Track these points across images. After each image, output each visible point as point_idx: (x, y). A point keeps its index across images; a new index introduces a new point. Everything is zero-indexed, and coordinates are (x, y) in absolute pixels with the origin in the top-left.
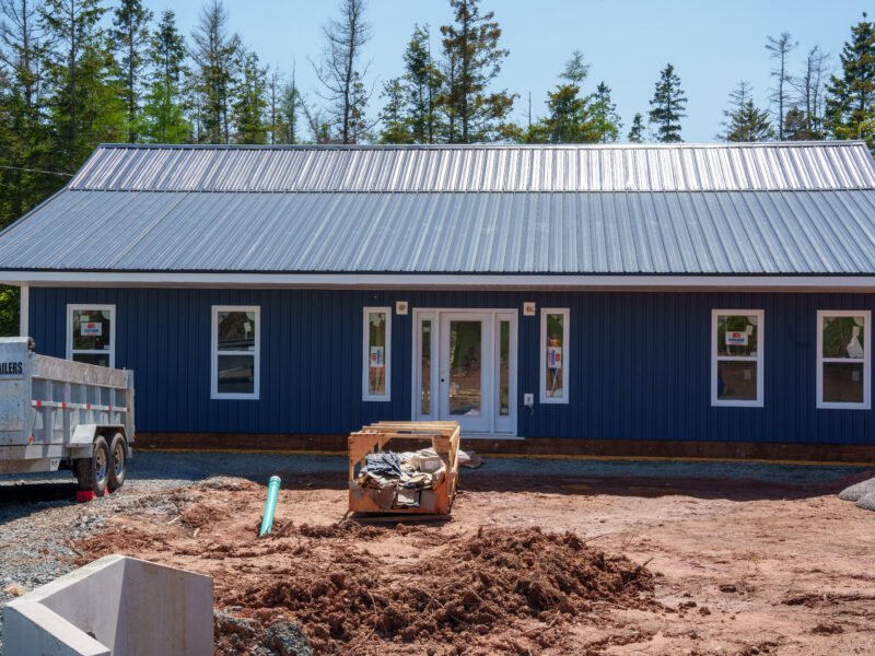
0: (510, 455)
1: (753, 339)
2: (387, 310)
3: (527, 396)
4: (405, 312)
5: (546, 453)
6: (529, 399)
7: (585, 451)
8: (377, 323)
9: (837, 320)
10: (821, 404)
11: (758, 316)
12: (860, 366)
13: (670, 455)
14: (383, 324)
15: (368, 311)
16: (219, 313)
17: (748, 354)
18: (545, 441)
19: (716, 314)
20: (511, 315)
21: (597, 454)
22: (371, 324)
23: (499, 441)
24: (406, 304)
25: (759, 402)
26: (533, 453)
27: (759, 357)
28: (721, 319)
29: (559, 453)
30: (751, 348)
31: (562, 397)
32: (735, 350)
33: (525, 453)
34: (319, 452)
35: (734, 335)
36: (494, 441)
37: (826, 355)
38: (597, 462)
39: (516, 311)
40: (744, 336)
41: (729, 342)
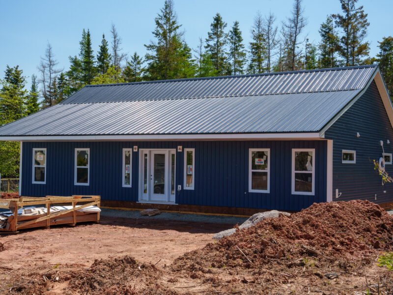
1: (266, 161)
2: (130, 150)
4: (136, 150)
5: (185, 211)
6: (179, 187)
7: (200, 211)
8: (128, 155)
9: (301, 153)
10: (294, 192)
11: (267, 151)
12: (310, 175)
13: (233, 214)
14: (130, 155)
15: (124, 150)
16: (78, 151)
17: (264, 169)
18: (186, 206)
19: (251, 150)
20: (173, 151)
21: (205, 212)
22: (126, 155)
23: (169, 205)
24: (137, 147)
25: (268, 191)
27: (268, 170)
28: (253, 153)
29: (191, 211)
30: (264, 167)
31: (192, 187)
32: (259, 167)
33: (178, 211)
34: (108, 208)
35: (259, 160)
37: (296, 169)
38: (205, 216)
39: (175, 149)
40: (263, 160)
41: (256, 163)
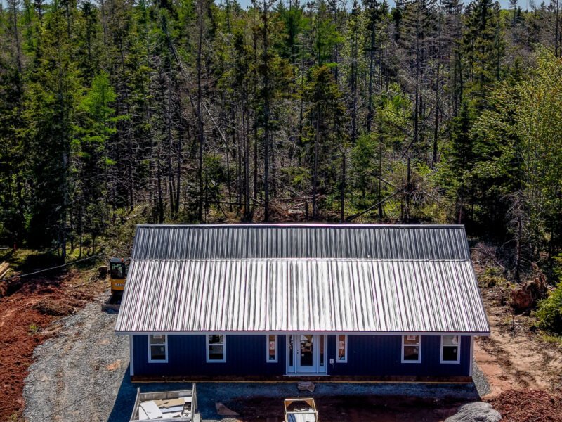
0: (325, 382)
1: (417, 338)
3: (331, 360)
5: (337, 380)
6: (332, 361)
7: (353, 380)
10: (442, 362)
12: (456, 348)
13: (385, 380)
18: (338, 376)
21: (358, 381)
23: (320, 376)
25: (419, 361)
26: (333, 381)
27: (419, 345)
29: (343, 380)
31: (345, 360)
32: (410, 342)
33: (329, 381)
36: (318, 377)
37: (444, 344)
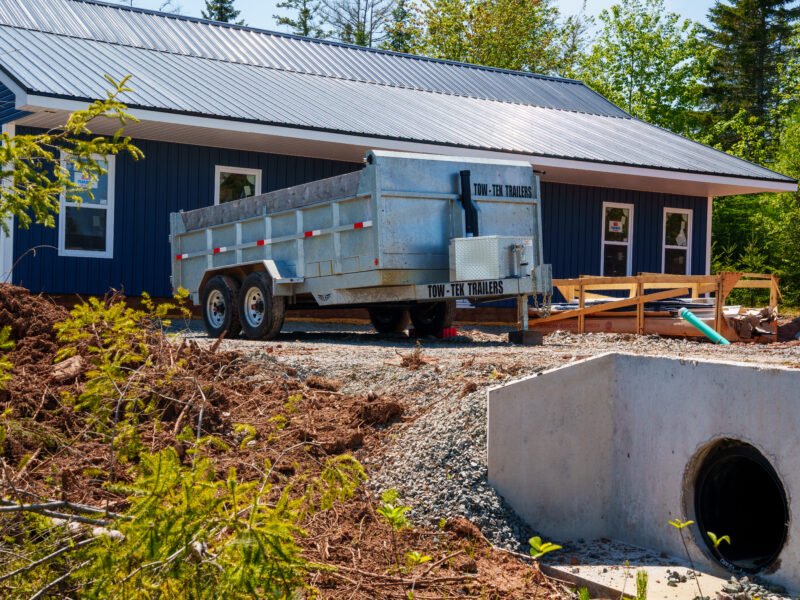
0: (464, 323)
1: (626, 227)
9: (675, 216)
11: (629, 208)
12: (683, 253)
17: (622, 240)
19: (605, 205)
26: (481, 321)
27: (629, 243)
28: (607, 210)
29: (499, 320)
30: (623, 236)
33: (474, 320)
35: (614, 224)
37: (667, 243)
40: (620, 224)
41: (611, 230)
